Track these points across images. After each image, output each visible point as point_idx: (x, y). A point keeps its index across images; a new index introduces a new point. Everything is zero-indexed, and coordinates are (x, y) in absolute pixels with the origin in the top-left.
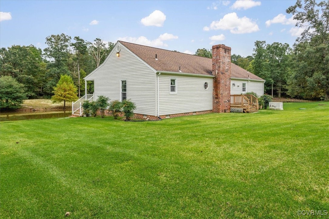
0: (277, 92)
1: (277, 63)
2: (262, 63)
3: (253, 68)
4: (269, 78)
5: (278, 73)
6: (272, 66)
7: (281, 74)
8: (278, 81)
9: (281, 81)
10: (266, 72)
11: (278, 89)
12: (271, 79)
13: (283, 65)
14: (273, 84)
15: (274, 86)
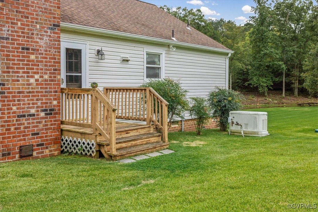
0: (293, 86)
1: (293, 35)
2: (265, 34)
3: (251, 42)
4: (278, 61)
5: (294, 51)
6: (283, 39)
7: (299, 53)
8: (293, 67)
9: (298, 66)
10: (273, 50)
11: (293, 81)
12: (281, 63)
13: (302, 37)
14: (284, 72)
15: (287, 75)
